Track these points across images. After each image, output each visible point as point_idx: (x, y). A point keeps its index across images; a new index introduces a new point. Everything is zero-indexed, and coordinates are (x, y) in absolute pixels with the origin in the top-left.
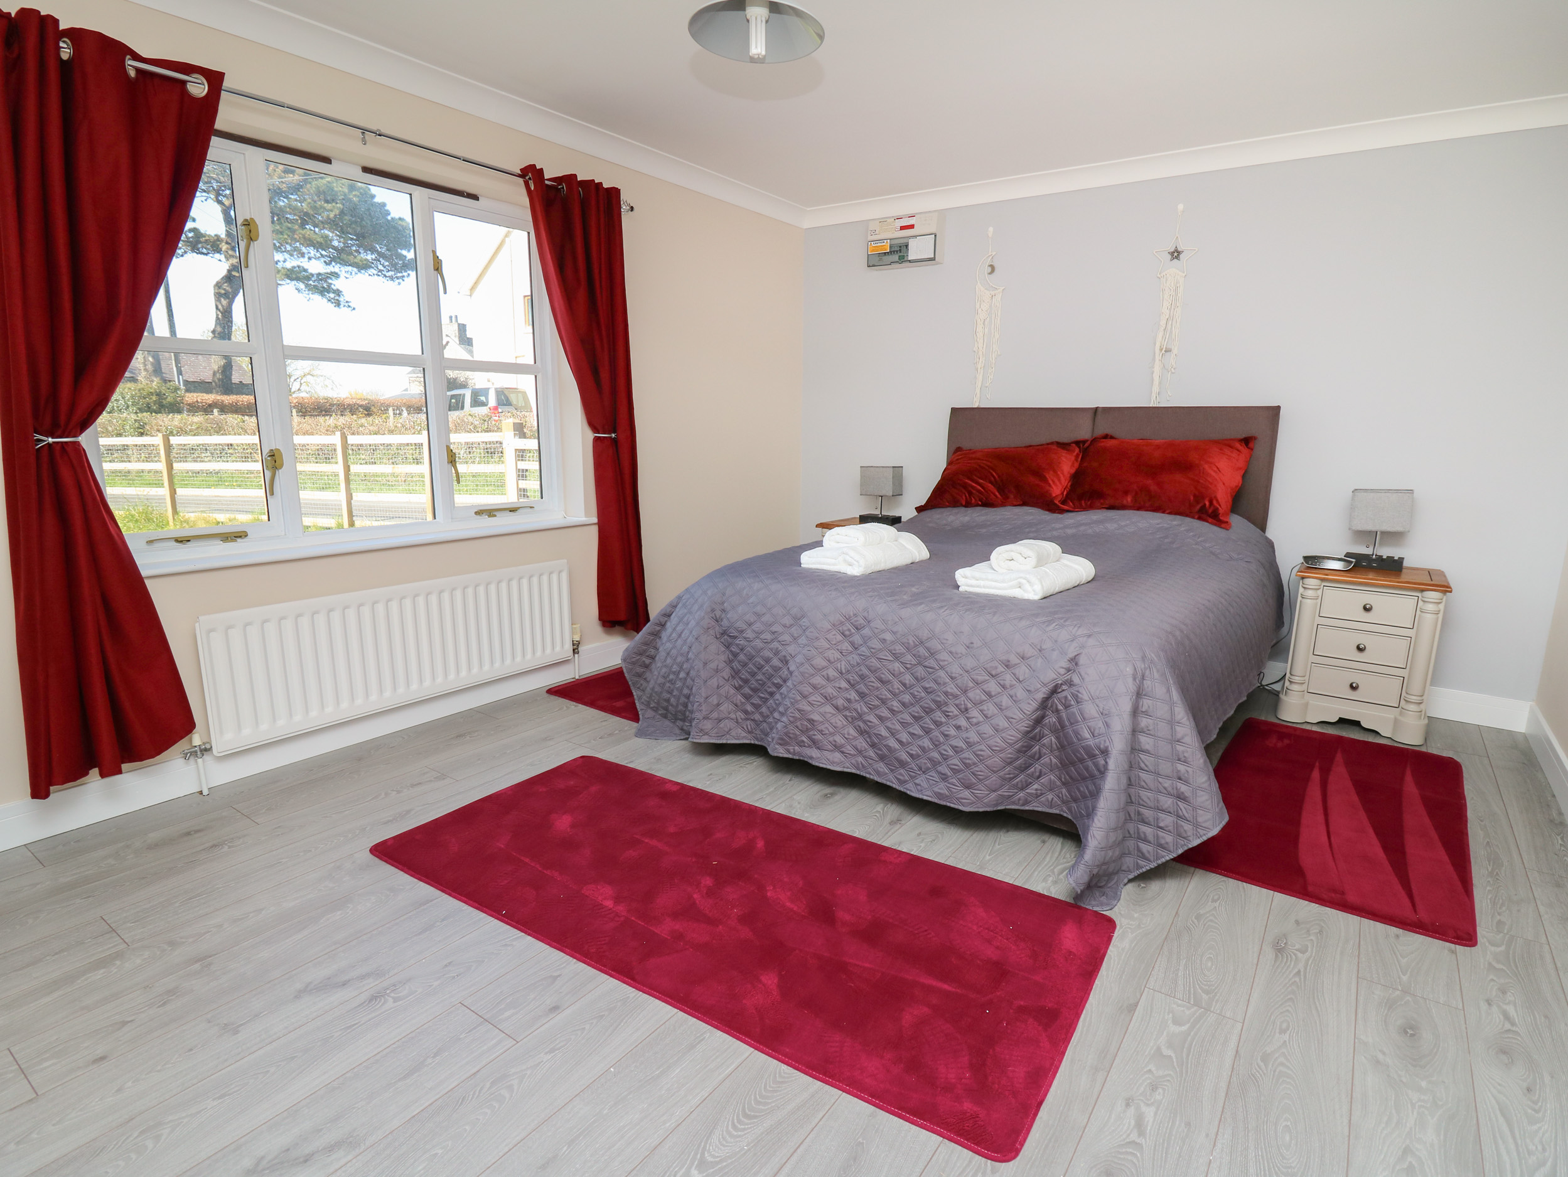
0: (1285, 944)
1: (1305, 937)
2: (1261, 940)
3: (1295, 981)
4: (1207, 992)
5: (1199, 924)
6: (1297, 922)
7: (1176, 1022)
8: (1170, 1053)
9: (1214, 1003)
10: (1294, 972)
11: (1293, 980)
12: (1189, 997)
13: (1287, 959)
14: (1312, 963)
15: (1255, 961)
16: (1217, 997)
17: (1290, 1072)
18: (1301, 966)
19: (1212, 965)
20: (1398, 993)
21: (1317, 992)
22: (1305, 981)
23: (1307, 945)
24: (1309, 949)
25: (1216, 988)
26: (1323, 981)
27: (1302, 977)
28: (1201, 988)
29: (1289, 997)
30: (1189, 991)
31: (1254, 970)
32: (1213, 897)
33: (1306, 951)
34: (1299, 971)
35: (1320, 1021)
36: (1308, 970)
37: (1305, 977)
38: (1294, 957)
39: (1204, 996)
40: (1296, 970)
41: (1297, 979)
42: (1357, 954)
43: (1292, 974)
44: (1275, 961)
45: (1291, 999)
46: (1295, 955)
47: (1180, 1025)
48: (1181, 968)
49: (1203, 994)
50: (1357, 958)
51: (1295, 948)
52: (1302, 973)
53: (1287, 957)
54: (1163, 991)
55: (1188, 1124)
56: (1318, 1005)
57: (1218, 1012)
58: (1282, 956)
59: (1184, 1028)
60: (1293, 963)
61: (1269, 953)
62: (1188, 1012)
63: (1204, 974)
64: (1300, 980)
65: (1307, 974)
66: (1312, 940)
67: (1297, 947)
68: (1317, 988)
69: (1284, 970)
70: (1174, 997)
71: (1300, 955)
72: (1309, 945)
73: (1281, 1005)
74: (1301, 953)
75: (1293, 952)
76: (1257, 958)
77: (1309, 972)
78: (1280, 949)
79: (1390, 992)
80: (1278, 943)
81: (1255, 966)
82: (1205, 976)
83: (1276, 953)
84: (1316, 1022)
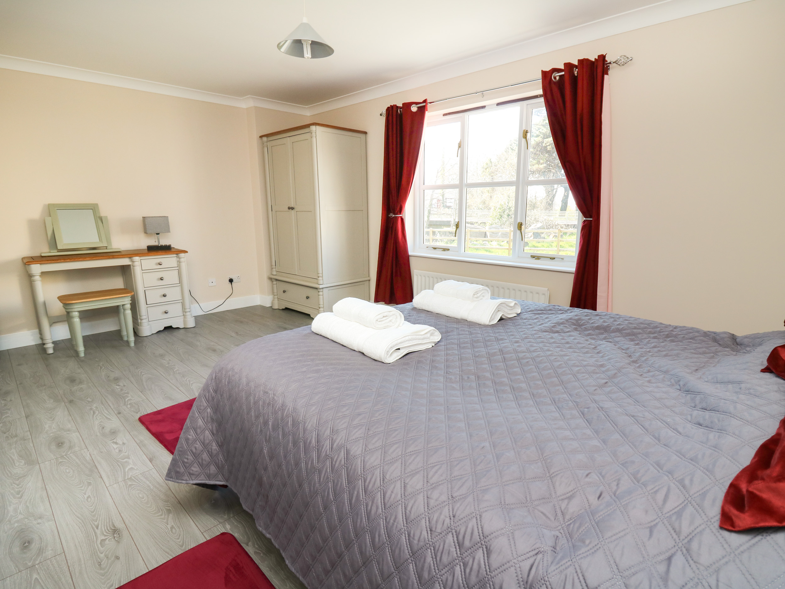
0: (115, 537)
1: (106, 552)
2: (128, 527)
3: (96, 521)
4: (130, 485)
5: (165, 508)
6: (117, 558)
7: (132, 468)
8: (125, 460)
9: (124, 484)
10: (100, 526)
11: (98, 521)
12: (136, 479)
13: (108, 529)
14: (94, 539)
15: (122, 515)
16: (125, 487)
17: (77, 487)
18: (98, 532)
19: (139, 496)
20: (37, 562)
21: (82, 526)
22: (92, 526)
23: (102, 547)
24: (100, 546)
25: (129, 489)
26: (82, 533)
27: (94, 527)
28: (134, 485)
29: (95, 513)
30: (138, 480)
31: (119, 510)
32: (175, 529)
33: (101, 543)
34: (97, 528)
35: (74, 514)
36: (93, 533)
37: (93, 528)
38: (105, 534)
39: (130, 483)
40: (99, 527)
41: (96, 523)
42: (70, 569)
43: (100, 524)
44: (113, 523)
45: (93, 512)
46: (105, 536)
47: (129, 469)
48: (150, 484)
49: (131, 483)
50: (69, 565)
51: (108, 539)
52: (95, 528)
53: (109, 530)
54: (147, 472)
55: (102, 452)
56: (79, 520)
57: (120, 483)
58: (112, 529)
59: (127, 470)
60: (103, 530)
61: (119, 525)
62: (131, 474)
63: (139, 490)
64: (94, 524)
65: (92, 530)
66: (102, 553)
67: (107, 541)
68: (83, 527)
69: (105, 522)
70: (141, 474)
71: (103, 538)
72: (101, 549)
73: (96, 506)
74: (103, 539)
75: (108, 535)
76: (123, 517)
77: (92, 533)
78: (115, 531)
79: (42, 559)
80: (119, 534)
81: (120, 513)
82: (138, 490)
83: (115, 527)
84: (76, 512)
